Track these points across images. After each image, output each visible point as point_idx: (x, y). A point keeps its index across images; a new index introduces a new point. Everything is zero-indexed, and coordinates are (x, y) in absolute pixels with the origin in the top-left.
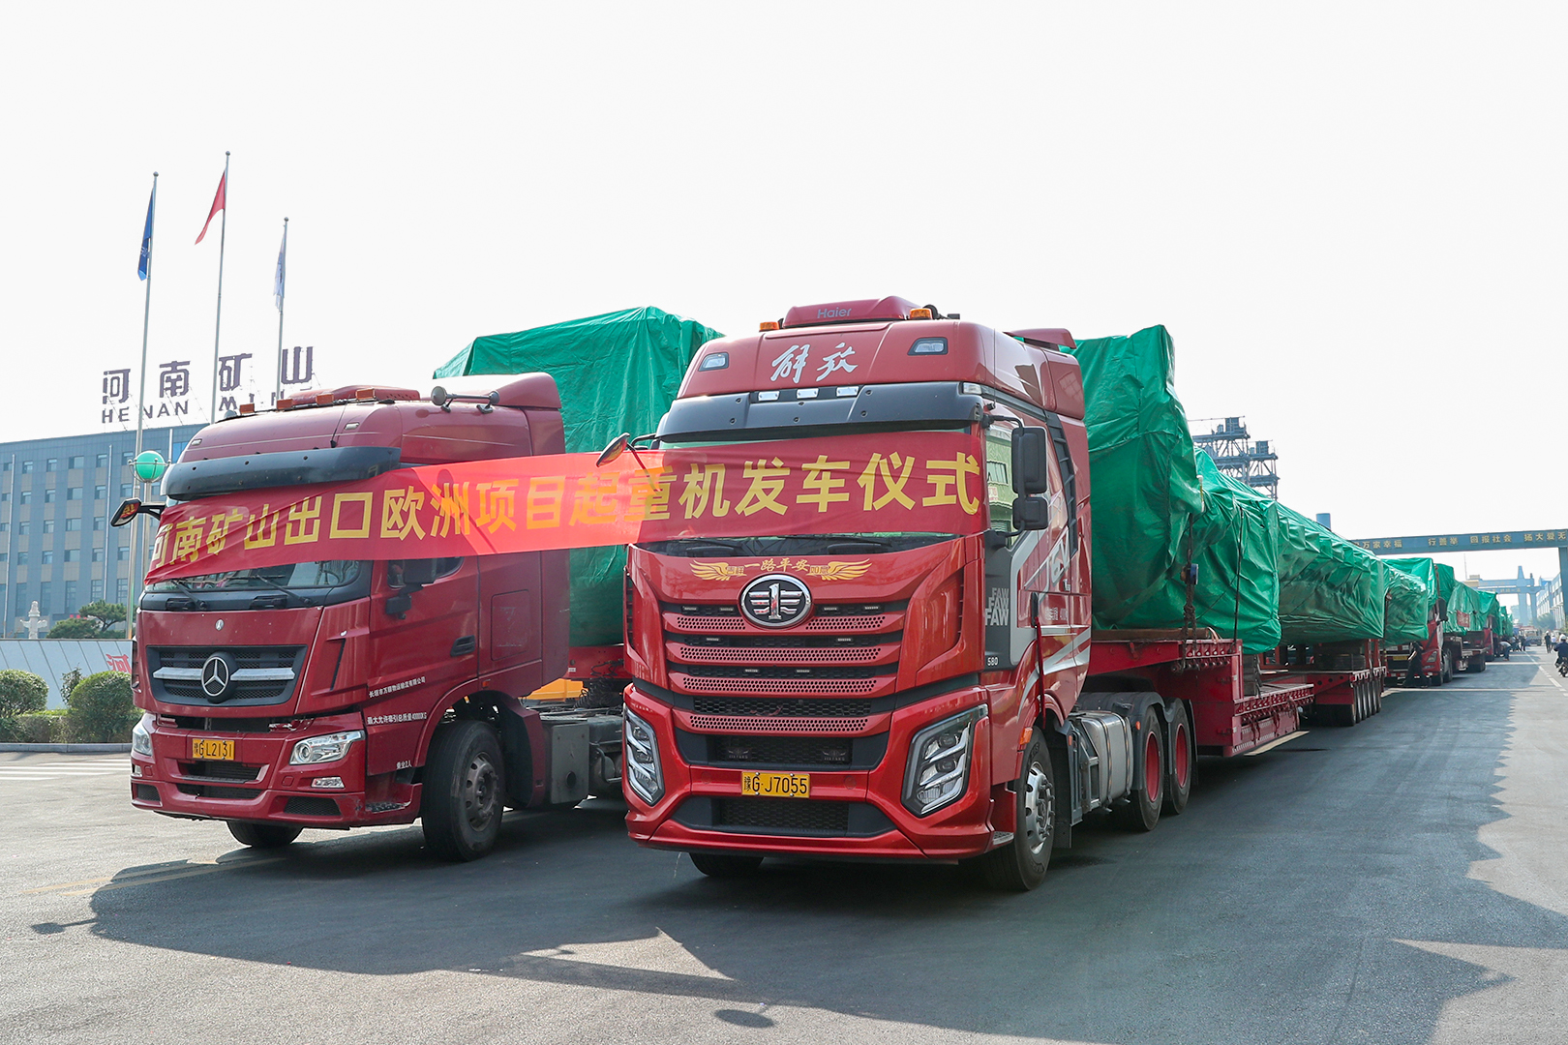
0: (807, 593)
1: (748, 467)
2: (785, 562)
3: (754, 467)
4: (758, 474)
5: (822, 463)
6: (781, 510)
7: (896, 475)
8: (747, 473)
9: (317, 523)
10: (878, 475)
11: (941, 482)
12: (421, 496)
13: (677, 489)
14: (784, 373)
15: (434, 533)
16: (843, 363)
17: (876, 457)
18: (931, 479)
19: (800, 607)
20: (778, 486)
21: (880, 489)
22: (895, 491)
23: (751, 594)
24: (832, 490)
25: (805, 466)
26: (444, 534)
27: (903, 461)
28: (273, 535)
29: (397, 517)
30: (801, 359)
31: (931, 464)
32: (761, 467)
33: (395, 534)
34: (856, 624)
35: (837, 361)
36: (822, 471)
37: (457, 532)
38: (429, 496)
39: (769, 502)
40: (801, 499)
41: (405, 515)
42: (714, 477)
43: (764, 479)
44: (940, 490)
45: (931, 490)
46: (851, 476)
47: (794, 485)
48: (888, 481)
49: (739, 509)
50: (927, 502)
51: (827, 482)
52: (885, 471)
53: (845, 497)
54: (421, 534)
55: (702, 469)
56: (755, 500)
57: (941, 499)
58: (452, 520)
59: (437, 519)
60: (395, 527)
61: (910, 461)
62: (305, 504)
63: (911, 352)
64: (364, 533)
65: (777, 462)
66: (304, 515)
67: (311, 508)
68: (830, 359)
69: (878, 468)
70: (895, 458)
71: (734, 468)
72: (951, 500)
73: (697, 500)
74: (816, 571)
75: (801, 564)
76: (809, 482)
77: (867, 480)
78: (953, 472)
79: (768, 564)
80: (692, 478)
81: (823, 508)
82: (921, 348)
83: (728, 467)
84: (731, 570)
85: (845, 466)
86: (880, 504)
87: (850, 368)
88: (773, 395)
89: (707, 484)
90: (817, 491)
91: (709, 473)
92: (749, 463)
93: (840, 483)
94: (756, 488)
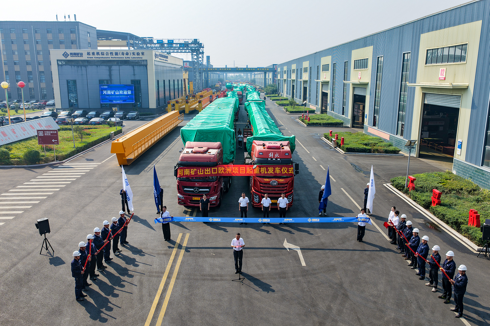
0: (277, 182)
2: (275, 179)
4: (270, 169)
5: (277, 168)
6: (273, 173)
7: (286, 170)
8: (268, 169)
9: (210, 172)
10: (284, 170)
11: (290, 170)
12: (224, 168)
13: (260, 170)
14: (271, 156)
15: (226, 173)
17: (283, 168)
18: (289, 170)
19: (277, 184)
20: (273, 170)
21: (284, 171)
22: (286, 171)
23: (271, 183)
24: (279, 171)
26: (227, 173)
28: (203, 173)
29: (220, 171)
30: (272, 154)
31: (289, 169)
33: (220, 173)
34: (283, 186)
35: (277, 155)
37: (229, 173)
38: (225, 168)
40: (275, 172)
41: (222, 171)
42: (264, 169)
44: (290, 171)
46: (281, 170)
47: (274, 171)
48: (285, 170)
49: (268, 173)
50: (289, 173)
51: (278, 170)
52: (284, 169)
53: (280, 172)
54: (224, 173)
56: (270, 172)
57: (290, 172)
58: (229, 171)
59: (226, 171)
60: (220, 172)
61: (287, 168)
62: (207, 169)
63: (285, 155)
64: (216, 173)
65: (272, 167)
66: (207, 170)
67: (208, 169)
70: (285, 168)
71: (267, 168)
72: (291, 172)
73: (263, 171)
74: (278, 180)
76: (276, 170)
77: (282, 170)
79: (273, 179)
80: (262, 169)
81: (278, 173)
84: (268, 180)
85: (280, 168)
86: (284, 173)
87: (279, 156)
88: (270, 159)
89: (264, 170)
91: (264, 168)
92: (269, 167)
93: (280, 170)
94: (270, 170)
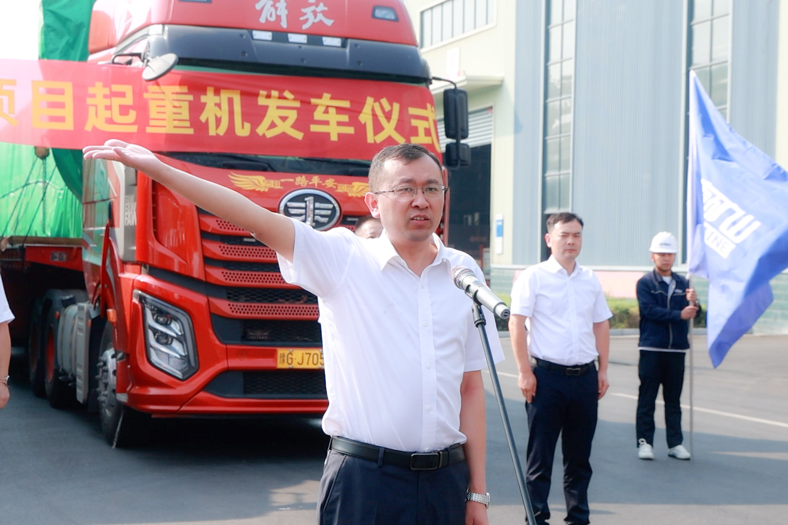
0: (336, 205)
1: (262, 96)
2: (316, 180)
3: (268, 96)
4: (272, 103)
5: (326, 100)
6: (299, 135)
7: (388, 116)
8: (262, 101)
10: (375, 116)
11: (421, 125)
13: (196, 108)
14: (271, 16)
16: (320, 17)
17: (370, 101)
18: (414, 122)
19: (331, 216)
20: (293, 115)
21: (378, 127)
22: (389, 129)
23: (289, 204)
24: (340, 124)
25: (314, 101)
27: (391, 105)
30: (282, 7)
31: (412, 111)
32: (275, 97)
35: (315, 13)
36: (328, 107)
39: (286, 128)
40: (314, 128)
42: (231, 101)
43: (279, 108)
44: (421, 132)
45: (414, 131)
46: (354, 112)
47: (307, 116)
48: (383, 120)
49: (261, 130)
51: (333, 117)
52: (379, 113)
53: (350, 130)
55: (217, 92)
56: (273, 125)
57: (422, 138)
61: (396, 107)
63: (373, 16)
65: (287, 94)
68: (308, 11)
69: (373, 110)
70: (384, 101)
71: (249, 96)
72: (428, 140)
73: (218, 121)
74: (343, 188)
75: (330, 182)
76: (318, 115)
77: (365, 117)
78: (425, 119)
79: (301, 180)
80: (209, 98)
81: (334, 137)
82: (379, 13)
83: (243, 94)
84: (268, 183)
85: (346, 104)
86: (380, 138)
87: (329, 22)
88: (267, 36)
89: (225, 106)
90: (326, 123)
91: (225, 96)
92: (263, 93)
93: (345, 118)
94: (272, 115)
